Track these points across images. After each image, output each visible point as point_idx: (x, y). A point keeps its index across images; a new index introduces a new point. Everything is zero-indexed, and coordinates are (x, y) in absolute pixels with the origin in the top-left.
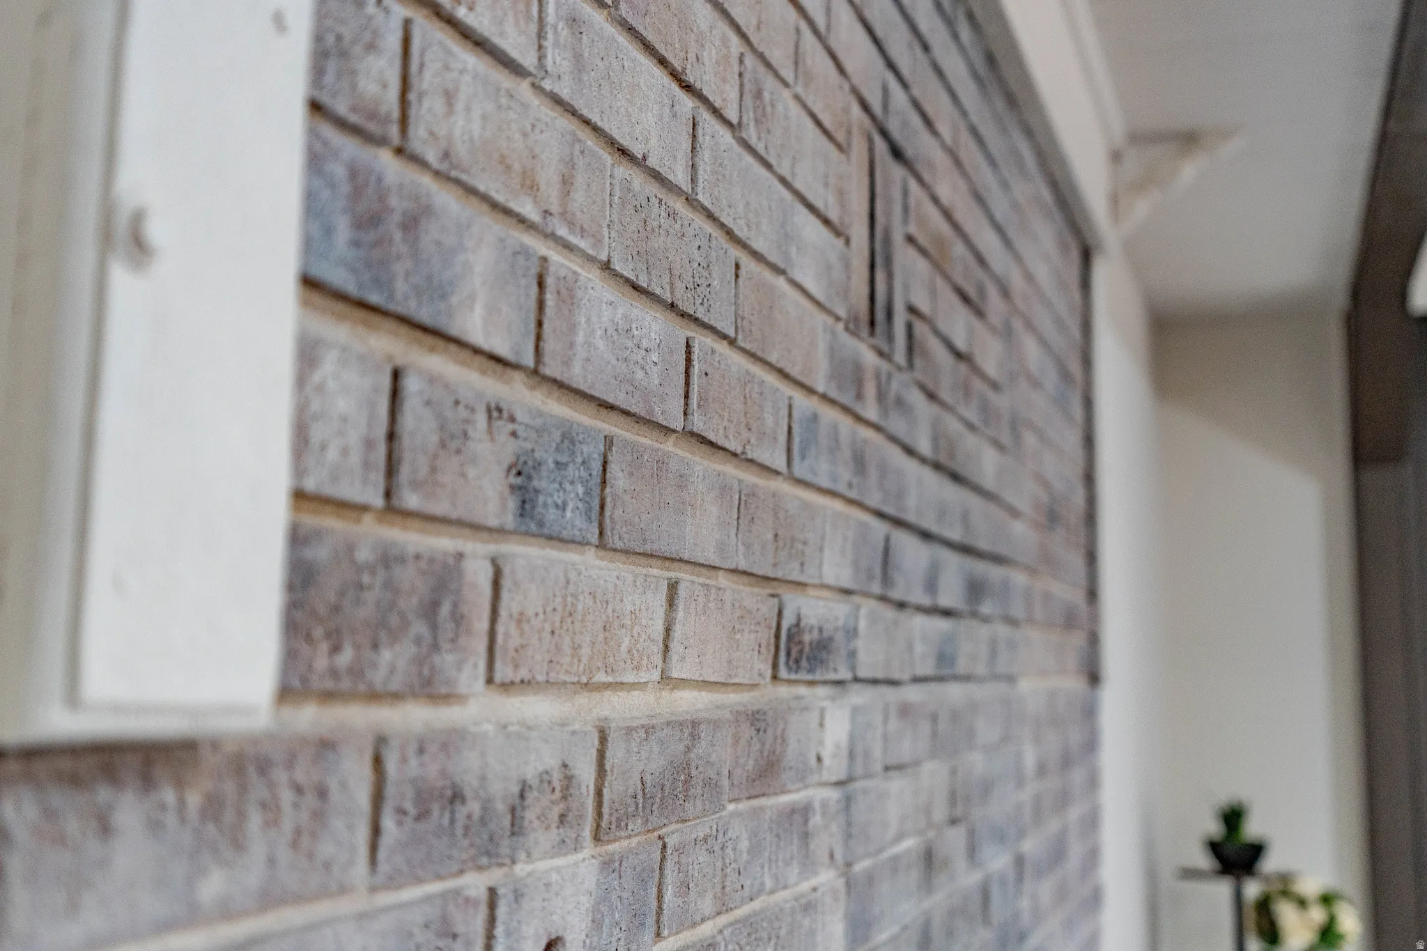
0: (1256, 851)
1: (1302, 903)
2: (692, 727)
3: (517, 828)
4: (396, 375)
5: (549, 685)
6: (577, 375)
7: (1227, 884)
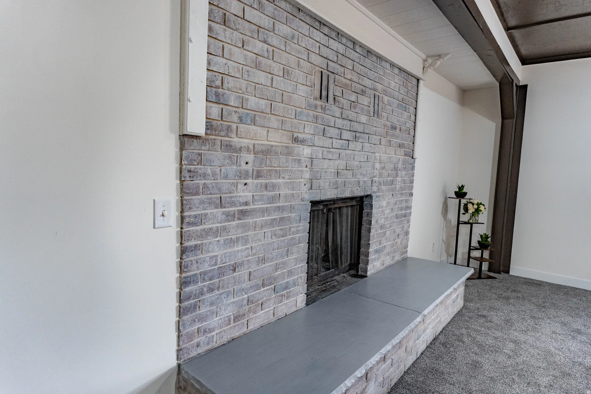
0: (465, 194)
1: (473, 204)
2: (272, 146)
3: (240, 150)
4: (222, 109)
5: (245, 138)
6: (249, 108)
7: (458, 200)
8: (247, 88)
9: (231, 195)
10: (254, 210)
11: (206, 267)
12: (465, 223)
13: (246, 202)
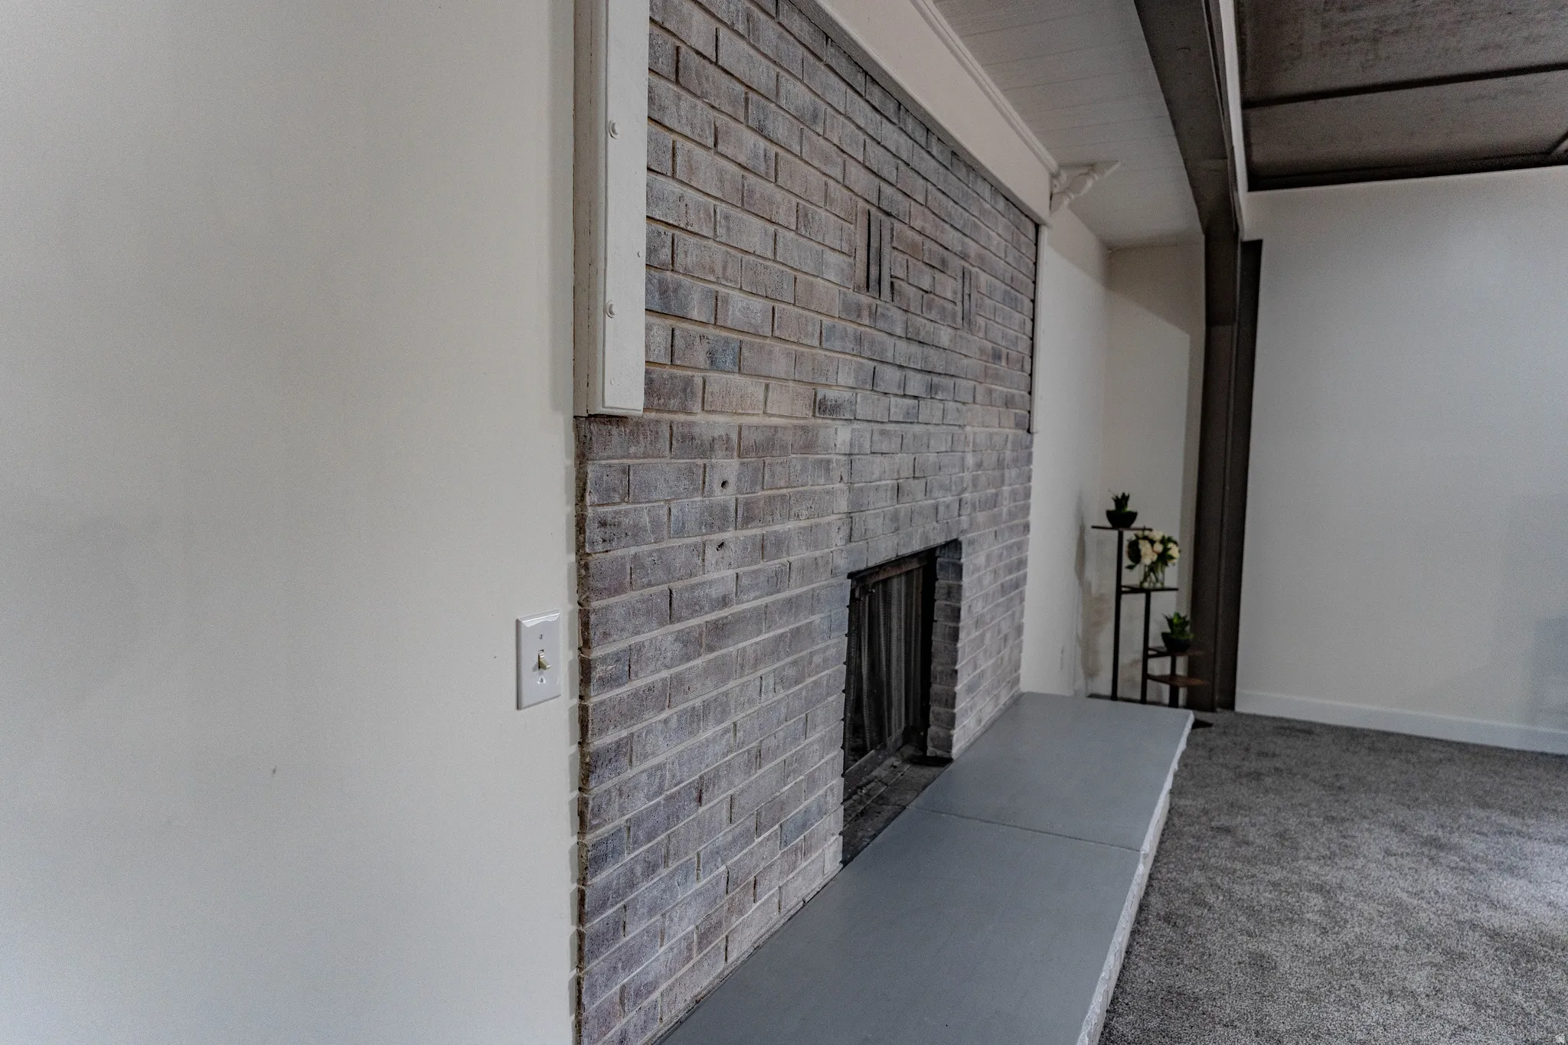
0: (1133, 516)
1: (1152, 542)
2: (776, 428)
3: (712, 449)
4: (673, 330)
5: (722, 412)
6: (729, 324)
7: (1116, 533)
8: (725, 268)
9: (694, 581)
10: (741, 618)
11: (641, 804)
12: (1134, 590)
13: (724, 597)
